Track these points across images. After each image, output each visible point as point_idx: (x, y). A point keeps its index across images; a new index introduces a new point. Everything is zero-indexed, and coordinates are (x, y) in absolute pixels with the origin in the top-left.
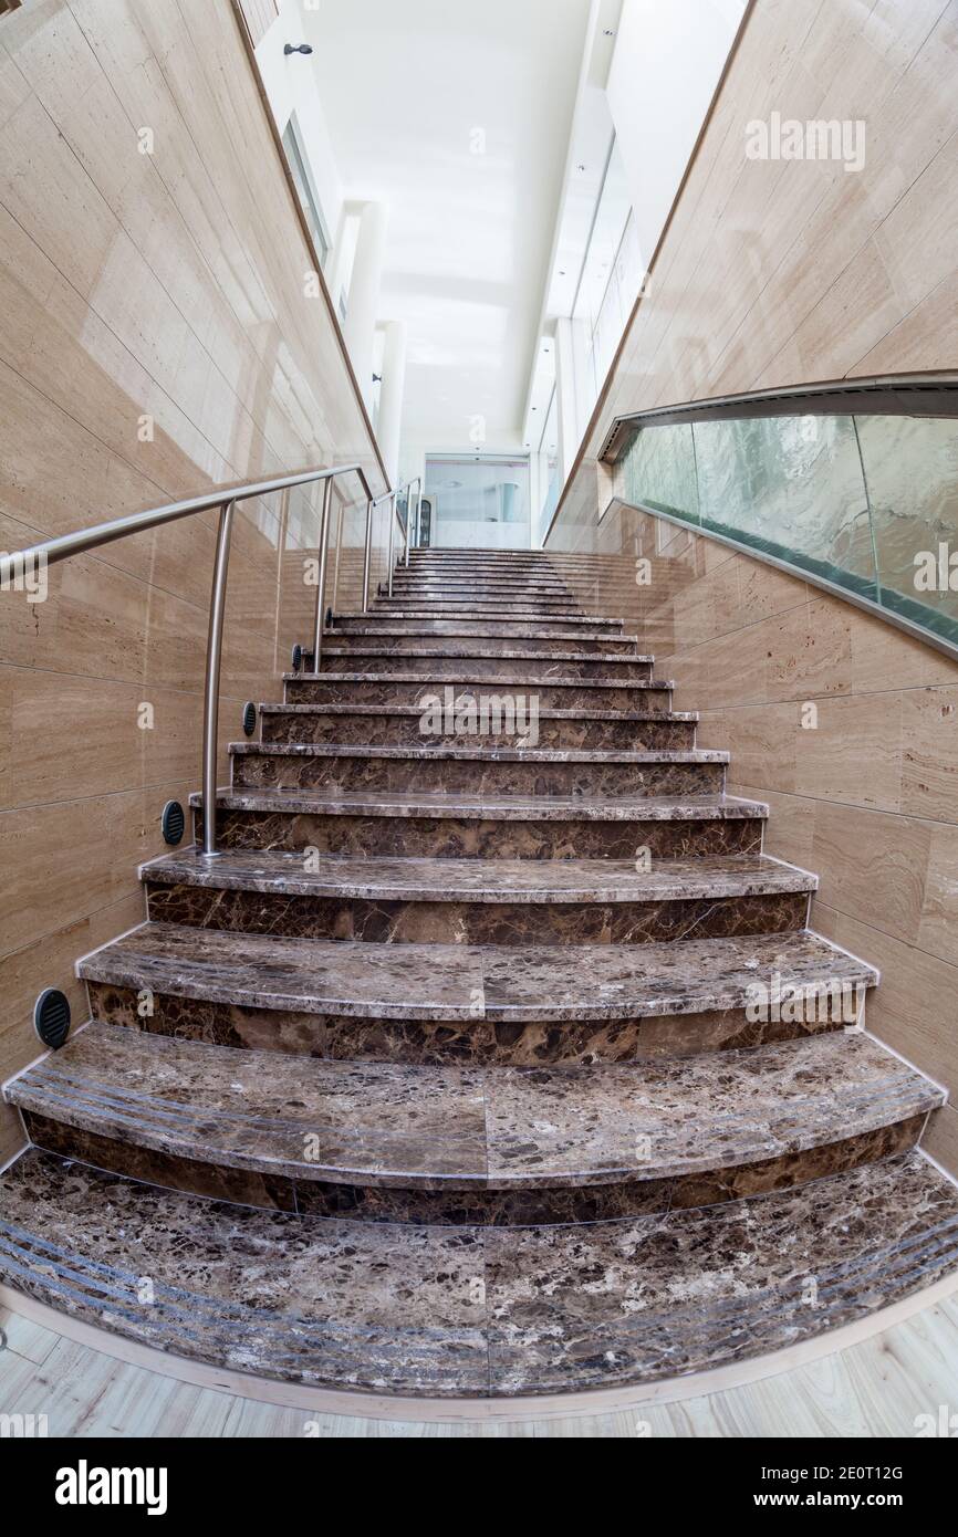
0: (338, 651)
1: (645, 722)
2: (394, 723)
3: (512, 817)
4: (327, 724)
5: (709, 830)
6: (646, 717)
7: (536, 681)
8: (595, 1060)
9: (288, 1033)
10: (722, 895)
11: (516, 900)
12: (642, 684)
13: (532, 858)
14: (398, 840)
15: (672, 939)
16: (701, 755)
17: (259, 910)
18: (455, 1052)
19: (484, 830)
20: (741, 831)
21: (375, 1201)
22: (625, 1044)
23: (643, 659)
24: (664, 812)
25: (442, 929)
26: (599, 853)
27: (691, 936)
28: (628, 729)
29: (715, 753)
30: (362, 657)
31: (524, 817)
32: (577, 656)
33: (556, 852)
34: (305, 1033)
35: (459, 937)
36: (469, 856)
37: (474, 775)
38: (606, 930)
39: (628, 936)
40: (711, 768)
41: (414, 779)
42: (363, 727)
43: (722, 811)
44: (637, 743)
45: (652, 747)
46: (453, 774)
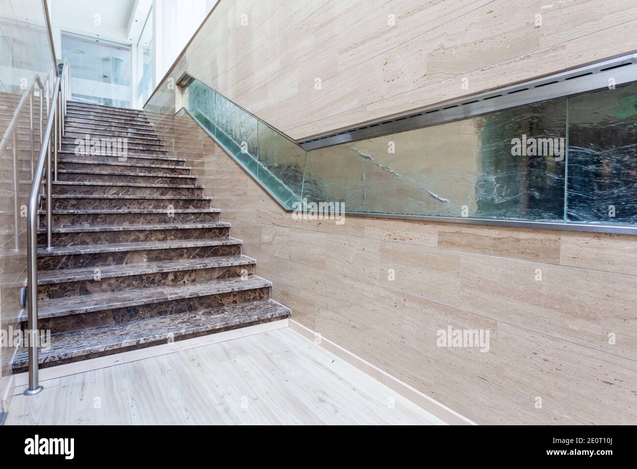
0: (65, 171)
1: (193, 200)
2: (102, 201)
3: (155, 229)
4: (74, 202)
5: (213, 231)
6: (194, 198)
7: (154, 185)
8: (186, 282)
9: (104, 286)
10: (216, 245)
11: (161, 248)
12: (192, 187)
13: (161, 240)
14: (118, 238)
15: (203, 257)
16: (211, 210)
17: (80, 260)
18: (151, 283)
19: (146, 233)
20: (223, 231)
21: (141, 312)
22: (193, 277)
23: (193, 177)
24: (200, 226)
25: (140, 259)
26: (181, 238)
27: (208, 256)
28: (188, 202)
29: (216, 209)
30: (76, 173)
31: (159, 229)
32: (168, 176)
33: (168, 238)
34: (110, 285)
35: (145, 260)
36: (142, 241)
37: (138, 218)
38: (185, 255)
39: (191, 257)
40: (215, 214)
41: (117, 220)
42: (89, 203)
43: (217, 225)
44: (191, 207)
45: (196, 208)
46: (131, 218)
